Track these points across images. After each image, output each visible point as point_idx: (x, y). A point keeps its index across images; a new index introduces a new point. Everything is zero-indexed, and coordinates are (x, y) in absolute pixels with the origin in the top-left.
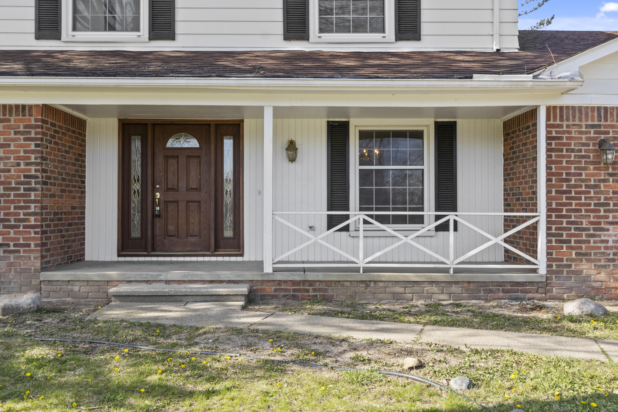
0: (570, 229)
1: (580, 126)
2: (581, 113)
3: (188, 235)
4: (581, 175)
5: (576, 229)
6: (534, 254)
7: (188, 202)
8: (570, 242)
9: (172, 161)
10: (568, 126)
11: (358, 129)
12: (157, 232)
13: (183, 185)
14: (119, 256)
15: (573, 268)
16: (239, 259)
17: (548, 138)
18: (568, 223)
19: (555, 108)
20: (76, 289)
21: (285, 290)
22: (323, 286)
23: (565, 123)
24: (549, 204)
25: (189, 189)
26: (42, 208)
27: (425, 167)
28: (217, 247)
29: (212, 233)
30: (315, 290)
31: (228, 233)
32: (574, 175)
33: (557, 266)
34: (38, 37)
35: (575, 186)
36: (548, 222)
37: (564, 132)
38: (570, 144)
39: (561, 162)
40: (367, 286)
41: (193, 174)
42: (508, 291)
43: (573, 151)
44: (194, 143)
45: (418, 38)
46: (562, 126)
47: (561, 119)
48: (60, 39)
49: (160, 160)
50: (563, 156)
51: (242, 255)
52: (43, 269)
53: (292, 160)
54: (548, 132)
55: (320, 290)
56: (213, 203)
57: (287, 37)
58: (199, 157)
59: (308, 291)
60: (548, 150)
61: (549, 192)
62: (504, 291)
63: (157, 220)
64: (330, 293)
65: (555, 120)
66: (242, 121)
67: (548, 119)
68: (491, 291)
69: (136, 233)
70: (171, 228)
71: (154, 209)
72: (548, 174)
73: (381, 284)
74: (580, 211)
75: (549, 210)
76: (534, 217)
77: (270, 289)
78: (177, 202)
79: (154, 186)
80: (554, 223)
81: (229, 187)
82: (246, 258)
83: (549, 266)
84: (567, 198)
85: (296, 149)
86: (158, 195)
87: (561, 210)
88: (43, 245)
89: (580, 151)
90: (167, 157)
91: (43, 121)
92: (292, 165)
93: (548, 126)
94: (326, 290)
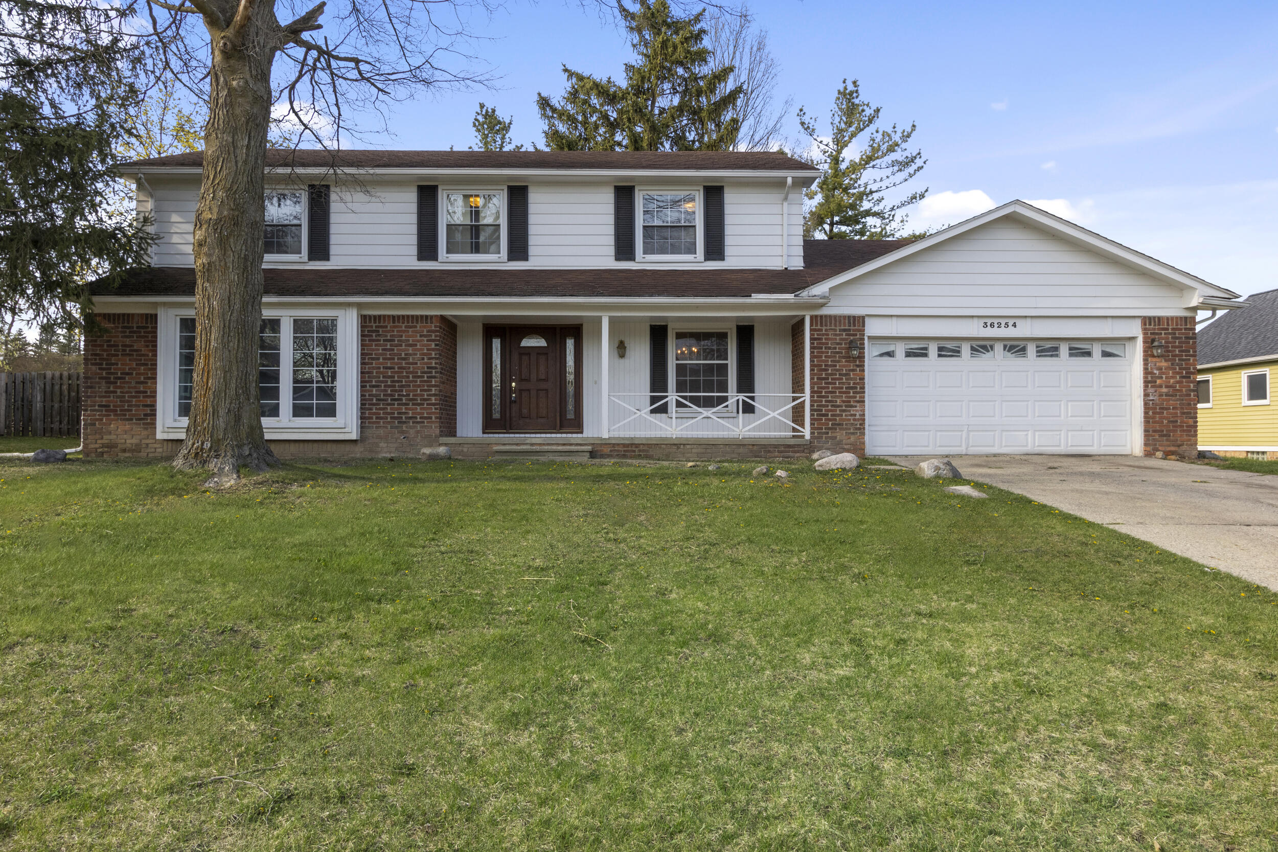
0: (828, 406)
1: (835, 330)
2: (836, 321)
3: (538, 417)
4: (835, 366)
5: (832, 406)
6: (803, 426)
7: (538, 390)
8: (827, 415)
9: (525, 358)
10: (826, 330)
11: (674, 332)
12: (514, 414)
13: (534, 377)
14: (484, 433)
15: (830, 435)
16: (580, 435)
17: (811, 339)
18: (826, 401)
19: (816, 316)
20: (465, 450)
21: (618, 451)
22: (646, 448)
23: (824, 328)
24: (812, 388)
25: (539, 380)
26: (440, 391)
27: (728, 362)
28: (561, 427)
29: (558, 414)
30: (640, 451)
31: (571, 416)
32: (831, 366)
33: (818, 433)
34: (419, 259)
35: (831, 374)
36: (811, 401)
37: (823, 335)
38: (827, 344)
39: (821, 357)
40: (678, 448)
41: (542, 368)
42: (782, 452)
43: (830, 348)
44: (541, 342)
45: (723, 259)
46: (821, 330)
47: (821, 325)
48: (437, 260)
49: (515, 357)
50: (822, 352)
51: (582, 433)
52: (441, 436)
53: (622, 356)
54: (811, 335)
55: (643, 451)
56: (558, 391)
57: (618, 259)
58: (547, 354)
59: (634, 451)
60: (811, 348)
61: (812, 379)
62: (779, 452)
63: (513, 405)
64: (651, 453)
65: (817, 325)
66: (582, 325)
67: (811, 325)
68: (769, 451)
69: (496, 415)
70: (525, 411)
71: (511, 396)
72: (811, 365)
73: (688, 447)
74: (835, 392)
75: (812, 392)
76: (800, 397)
77: (607, 450)
78: (529, 390)
79: (511, 377)
80: (816, 401)
81: (571, 377)
82: (585, 435)
83: (812, 433)
84: (826, 383)
85: (625, 348)
86: (514, 384)
87: (821, 392)
88: (440, 418)
89: (835, 348)
90: (521, 354)
91: (440, 328)
92: (622, 361)
93: (811, 330)
94: (647, 451)
